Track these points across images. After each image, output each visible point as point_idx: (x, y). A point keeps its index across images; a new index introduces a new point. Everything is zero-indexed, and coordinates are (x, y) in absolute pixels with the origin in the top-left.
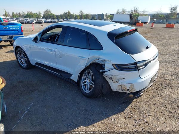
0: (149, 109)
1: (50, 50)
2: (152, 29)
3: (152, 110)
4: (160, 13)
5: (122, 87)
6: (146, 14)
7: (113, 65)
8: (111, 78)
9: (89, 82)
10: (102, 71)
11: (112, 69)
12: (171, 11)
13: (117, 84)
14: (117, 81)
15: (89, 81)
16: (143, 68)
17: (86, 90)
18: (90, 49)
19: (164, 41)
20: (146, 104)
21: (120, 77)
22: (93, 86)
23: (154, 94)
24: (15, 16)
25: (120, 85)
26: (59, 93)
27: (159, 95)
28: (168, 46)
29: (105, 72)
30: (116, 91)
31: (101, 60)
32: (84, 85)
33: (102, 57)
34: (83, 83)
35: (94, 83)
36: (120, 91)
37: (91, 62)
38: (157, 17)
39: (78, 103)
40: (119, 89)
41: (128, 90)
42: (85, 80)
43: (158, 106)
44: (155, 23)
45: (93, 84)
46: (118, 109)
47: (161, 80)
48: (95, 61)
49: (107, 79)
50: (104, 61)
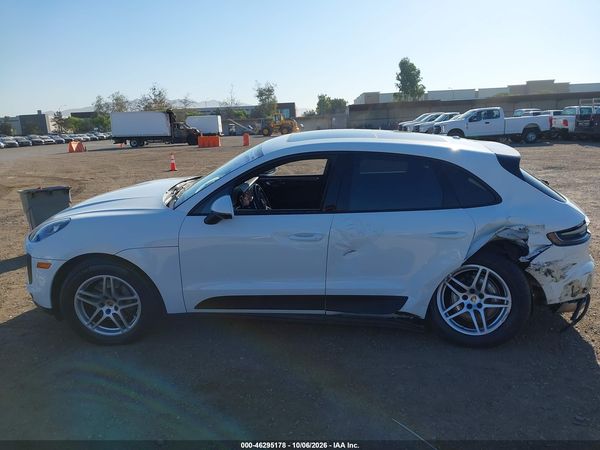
5: (572, 287)
7: (548, 235)
8: (549, 272)
11: (547, 247)
12: (261, 100)
13: (562, 283)
14: (562, 273)
21: (567, 263)
25: (570, 284)
30: (558, 301)
31: (517, 228)
32: (454, 318)
34: (449, 313)
36: (569, 298)
37: (485, 243)
40: (566, 295)
41: (584, 290)
42: (458, 302)
44: (235, 134)
48: (494, 237)
49: (540, 277)
50: (525, 230)
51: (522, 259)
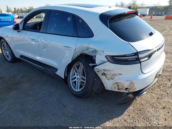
0: (158, 114)
1: (32, 39)
2: (151, 21)
3: (162, 116)
4: (159, 6)
5: (118, 85)
6: (145, 7)
7: (106, 56)
8: (104, 74)
9: (79, 78)
10: (92, 64)
11: (105, 62)
12: (170, 3)
13: (111, 82)
14: (112, 77)
15: (79, 76)
16: (147, 60)
17: (75, 89)
18: (78, 37)
19: (165, 32)
20: (153, 107)
21: (116, 72)
22: (85, 82)
23: (162, 92)
24: (17, 11)
25: (116, 83)
26: (43, 92)
27: (168, 94)
28: (170, 37)
29: (96, 66)
30: (110, 89)
31: (91, 50)
32: (73, 82)
33: (93, 47)
34: (72, 80)
35: (85, 78)
36: (116, 90)
37: (79, 54)
38: (155, 10)
39: (65, 106)
40: (115, 88)
41: (126, 89)
42: (75, 76)
43: (168, 109)
44: (154, 15)
45: (84, 80)
46: (116, 114)
47: (168, 74)
48: (83, 52)
49: (100, 75)
50: (95, 51)
51: (91, 65)
